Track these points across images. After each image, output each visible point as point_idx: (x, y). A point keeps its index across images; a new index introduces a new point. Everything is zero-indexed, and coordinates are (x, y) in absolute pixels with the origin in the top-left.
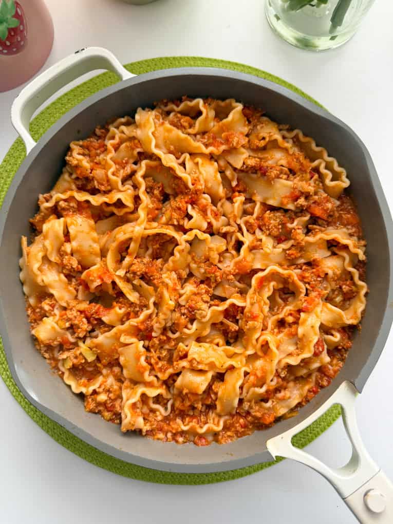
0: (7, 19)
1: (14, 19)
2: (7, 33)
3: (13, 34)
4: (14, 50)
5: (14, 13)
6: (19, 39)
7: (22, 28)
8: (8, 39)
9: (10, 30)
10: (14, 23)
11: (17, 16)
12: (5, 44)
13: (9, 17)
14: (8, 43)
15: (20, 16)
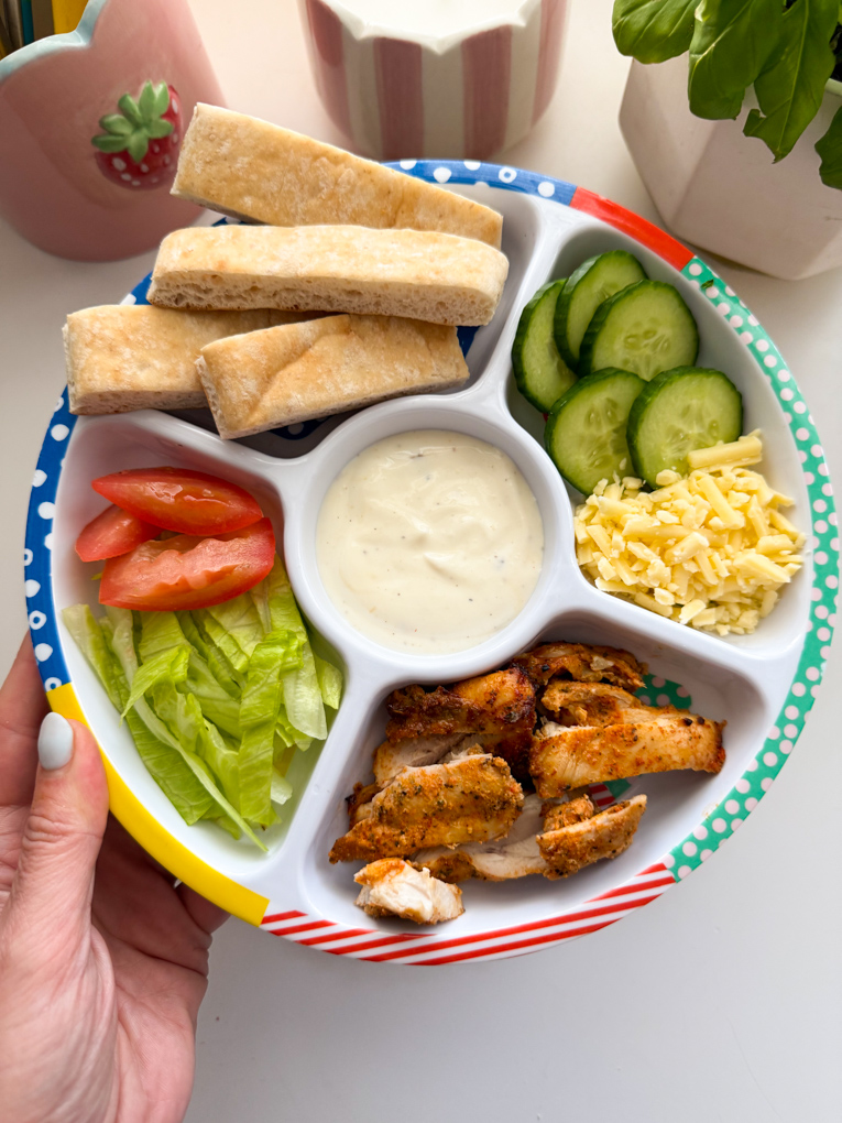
1: (164, 121)
2: (146, 149)
3: (157, 149)
4: (155, 180)
5: (165, 109)
6: (166, 160)
7: (175, 138)
8: (146, 160)
9: (153, 142)
10: (161, 128)
11: (170, 114)
12: (139, 169)
13: (155, 116)
14: (145, 168)
15: (175, 115)
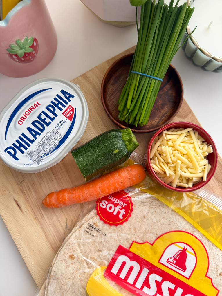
0: (26, 47)
1: (31, 48)
2: (23, 55)
3: (27, 55)
4: (26, 62)
5: (31, 45)
6: (30, 58)
8: (23, 57)
9: (25, 53)
10: (29, 50)
11: (32, 46)
12: (21, 59)
13: (27, 47)
14: (23, 59)
15: (34, 46)
